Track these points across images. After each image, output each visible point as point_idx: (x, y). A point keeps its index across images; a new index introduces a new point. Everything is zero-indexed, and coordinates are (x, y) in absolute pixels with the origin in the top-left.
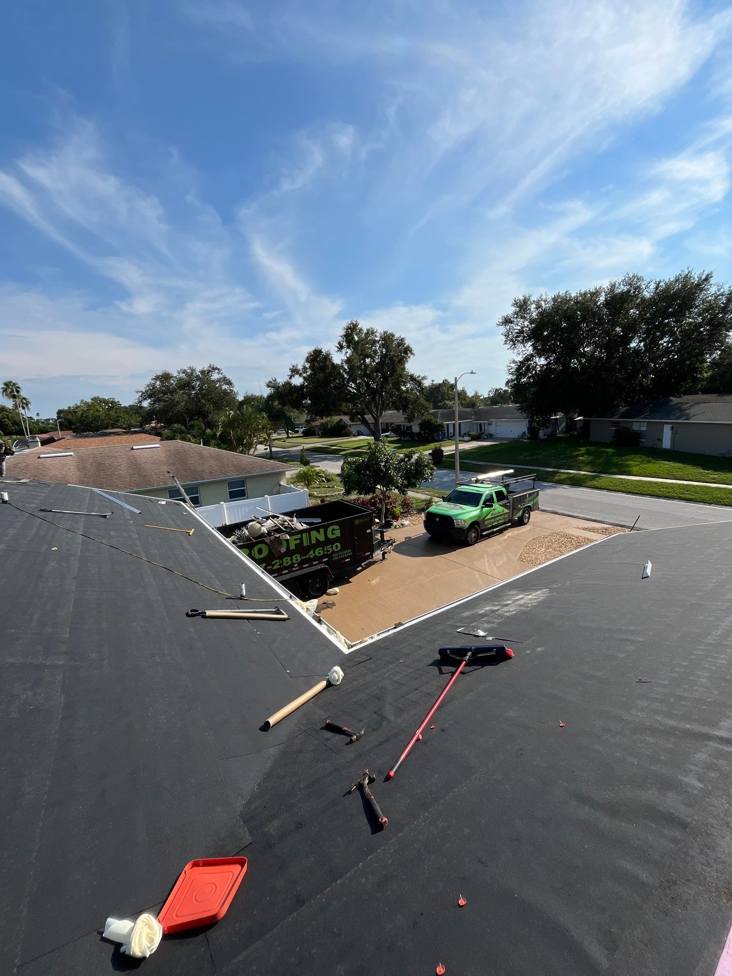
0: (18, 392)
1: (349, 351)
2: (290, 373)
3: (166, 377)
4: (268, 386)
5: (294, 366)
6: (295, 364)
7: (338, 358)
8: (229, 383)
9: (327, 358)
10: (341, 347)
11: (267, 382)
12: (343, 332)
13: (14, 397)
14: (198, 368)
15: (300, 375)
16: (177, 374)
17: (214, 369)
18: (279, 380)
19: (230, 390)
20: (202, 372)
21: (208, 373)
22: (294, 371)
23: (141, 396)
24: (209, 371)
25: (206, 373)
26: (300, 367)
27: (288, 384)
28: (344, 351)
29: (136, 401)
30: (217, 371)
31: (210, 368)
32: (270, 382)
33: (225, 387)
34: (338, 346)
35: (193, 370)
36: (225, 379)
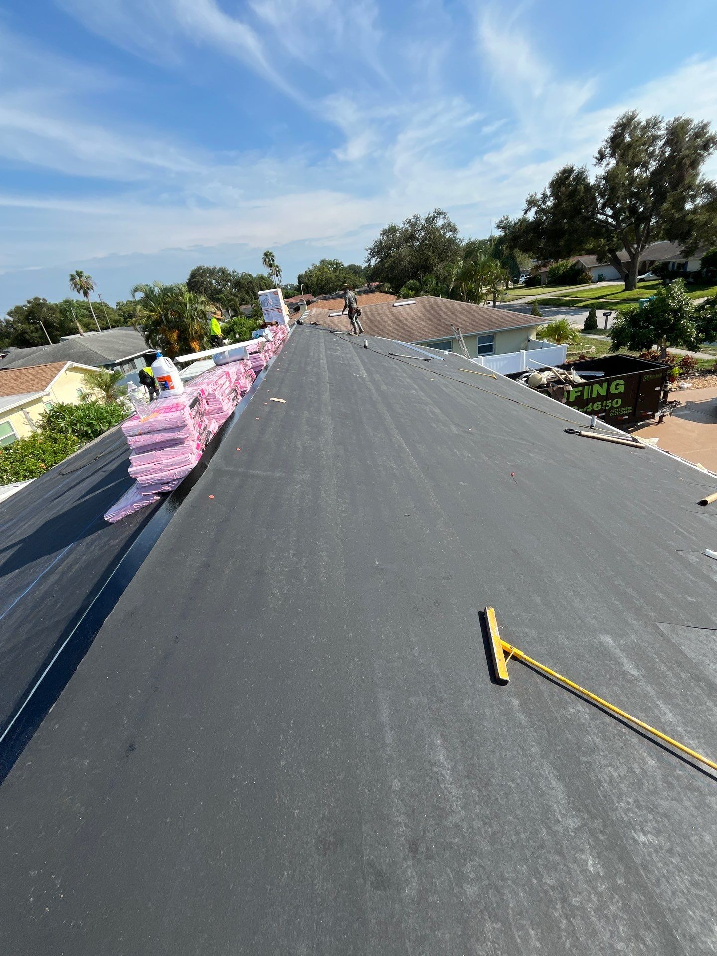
0: (273, 261)
1: (613, 162)
2: (525, 206)
3: (392, 230)
4: (498, 227)
5: (531, 197)
6: (532, 193)
7: (595, 174)
8: (454, 230)
9: (581, 177)
10: (602, 156)
11: (498, 221)
12: (609, 134)
13: (271, 266)
14: (423, 216)
15: (538, 206)
16: (402, 225)
17: (440, 213)
18: (511, 219)
19: (455, 237)
20: (428, 220)
21: (433, 219)
22: (531, 202)
23: (370, 254)
24: (435, 217)
25: (430, 220)
26: (539, 196)
27: (523, 221)
28: (605, 162)
29: (366, 260)
30: (442, 216)
31: (436, 215)
32: (501, 221)
33: (449, 234)
34: (598, 156)
35: (418, 218)
36: (449, 224)
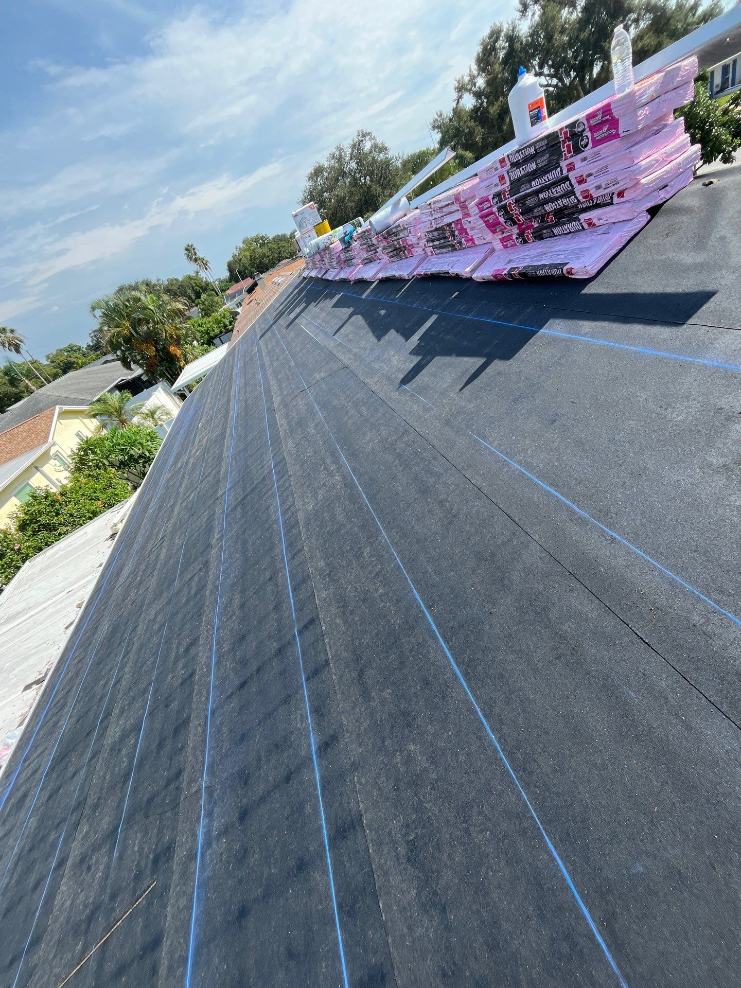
0: (195, 253)
1: (539, 9)
2: (455, 95)
3: (318, 171)
4: (434, 128)
5: (459, 82)
6: (459, 77)
7: (524, 29)
8: (384, 149)
10: (524, 6)
11: (431, 123)
13: (196, 260)
14: (347, 144)
15: (469, 91)
16: (328, 163)
17: (364, 136)
18: (444, 113)
19: (388, 158)
21: (359, 145)
22: (461, 89)
24: (360, 141)
25: (356, 146)
26: (467, 79)
27: (457, 113)
28: (529, 13)
30: (367, 138)
32: (436, 120)
33: (381, 157)
35: (342, 150)
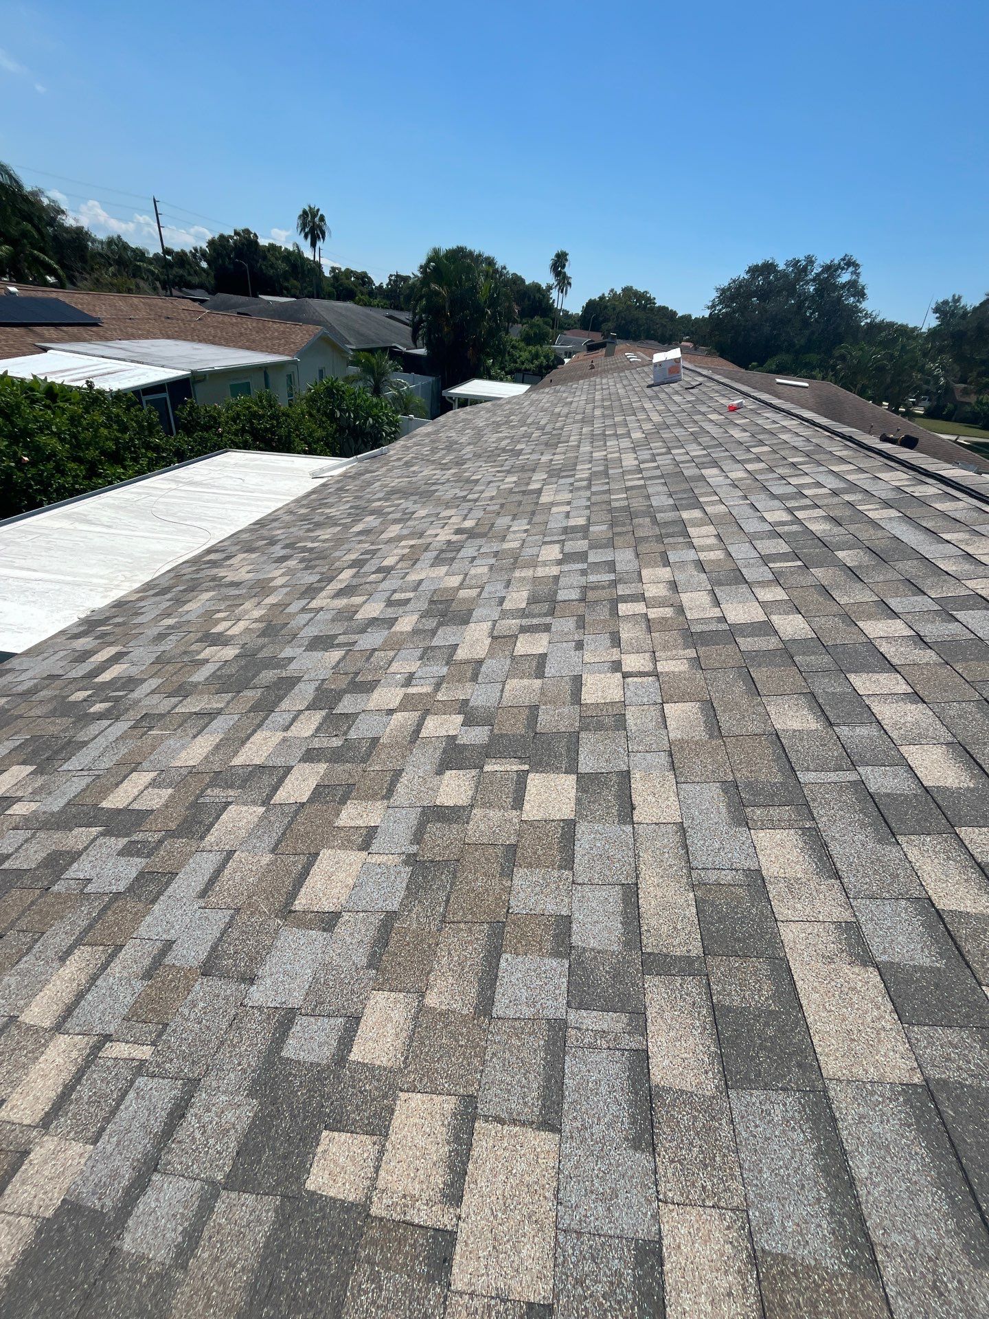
0: (565, 267)
3: (768, 268)
4: (936, 310)
8: (861, 294)
13: (558, 274)
14: (823, 259)
16: (784, 267)
17: (850, 264)
20: (826, 267)
21: (836, 270)
23: (719, 297)
24: (839, 267)
31: (843, 265)
32: (946, 303)
33: (848, 300)
35: (810, 261)
36: (856, 284)
